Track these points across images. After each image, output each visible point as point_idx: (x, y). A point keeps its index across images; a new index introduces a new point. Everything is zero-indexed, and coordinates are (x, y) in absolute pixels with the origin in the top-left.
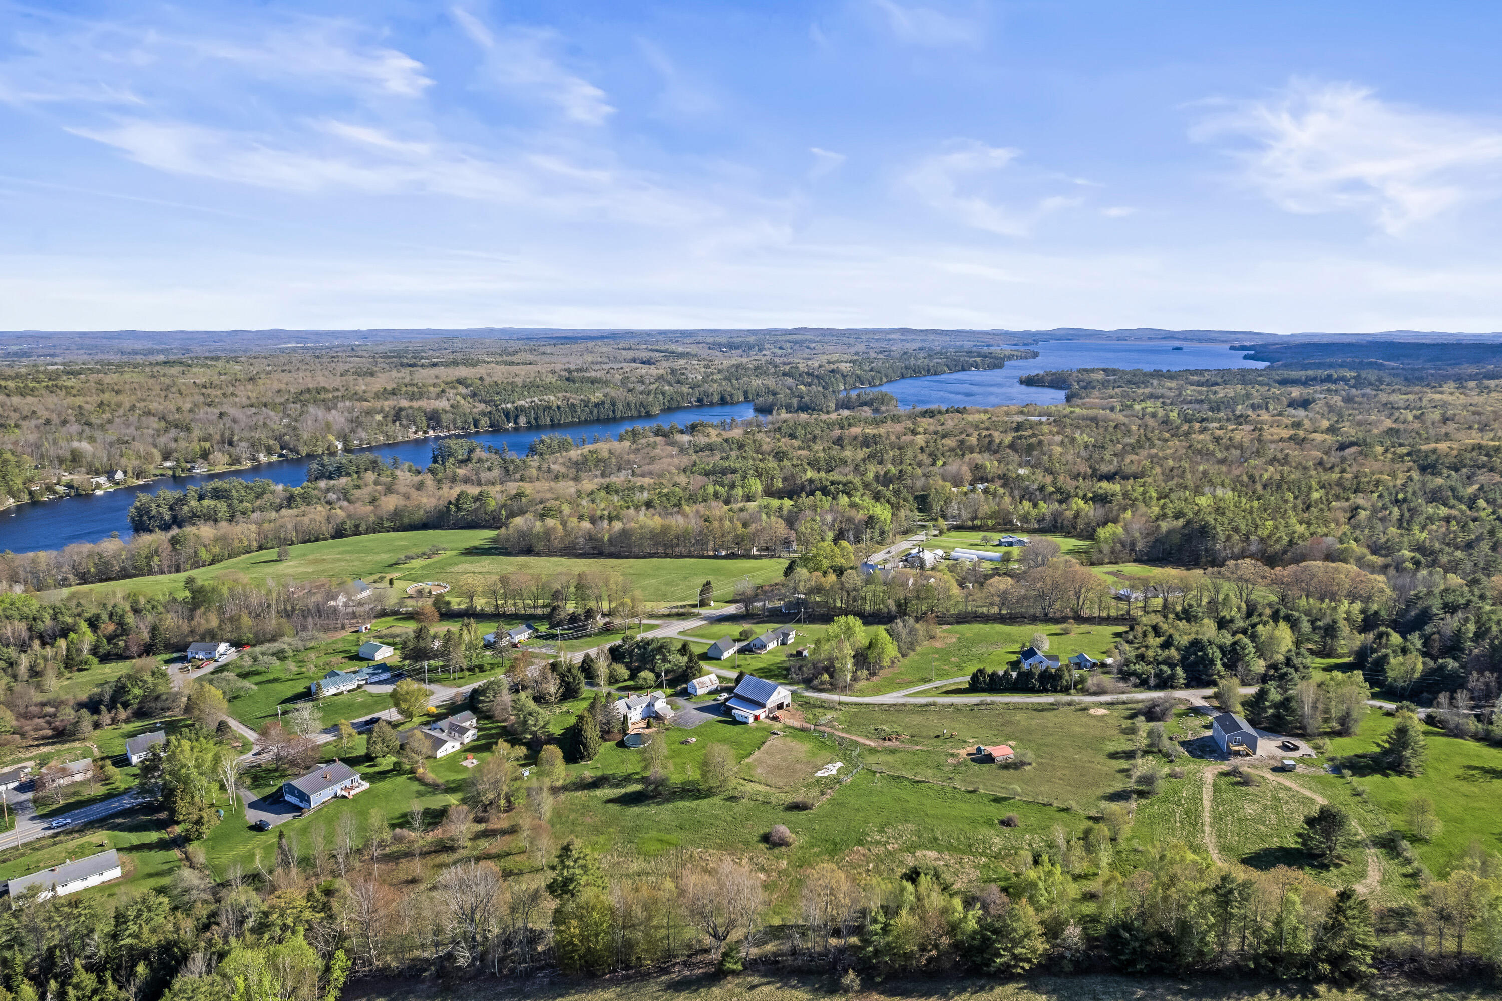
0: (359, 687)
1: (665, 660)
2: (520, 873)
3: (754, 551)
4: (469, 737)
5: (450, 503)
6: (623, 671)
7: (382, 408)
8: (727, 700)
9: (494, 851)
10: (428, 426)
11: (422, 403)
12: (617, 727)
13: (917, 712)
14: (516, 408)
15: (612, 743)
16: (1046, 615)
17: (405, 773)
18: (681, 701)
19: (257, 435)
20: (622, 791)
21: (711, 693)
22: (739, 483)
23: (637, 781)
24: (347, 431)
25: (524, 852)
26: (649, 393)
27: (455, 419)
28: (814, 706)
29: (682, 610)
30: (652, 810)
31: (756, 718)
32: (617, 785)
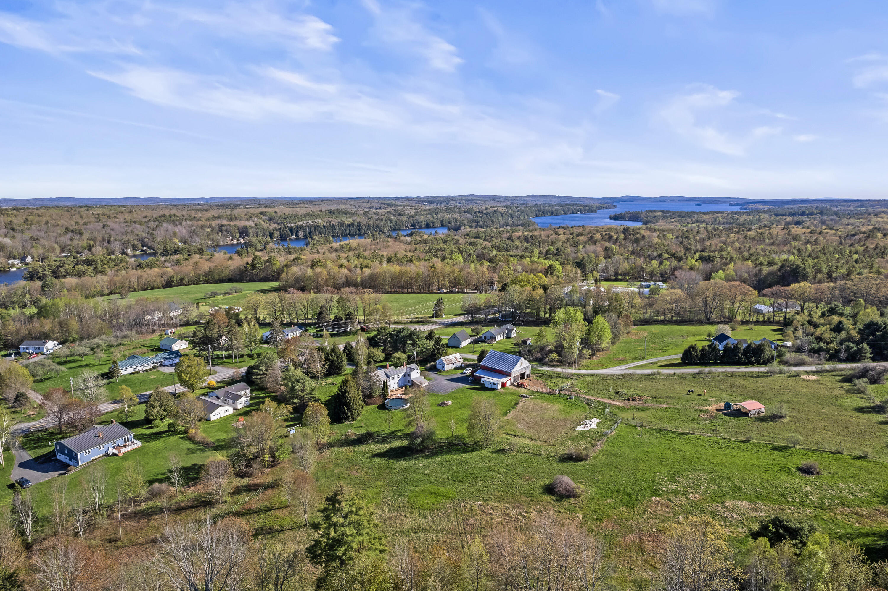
0: (154, 368)
1: (414, 345)
2: (282, 530)
3: (467, 290)
4: (241, 403)
5: (247, 263)
6: (378, 353)
7: (210, 225)
8: (472, 372)
9: (254, 506)
10: (240, 236)
11: (237, 223)
12: (377, 392)
13: (645, 380)
14: (297, 226)
15: (375, 406)
16: (708, 320)
17: (179, 433)
18: (432, 375)
19: (126, 238)
20: (387, 446)
21: (456, 369)
22: (447, 256)
23: (401, 437)
24: (187, 237)
25: (285, 507)
26: (382, 220)
28: (552, 377)
29: (420, 320)
30: (421, 463)
31: (503, 385)
32: (383, 441)
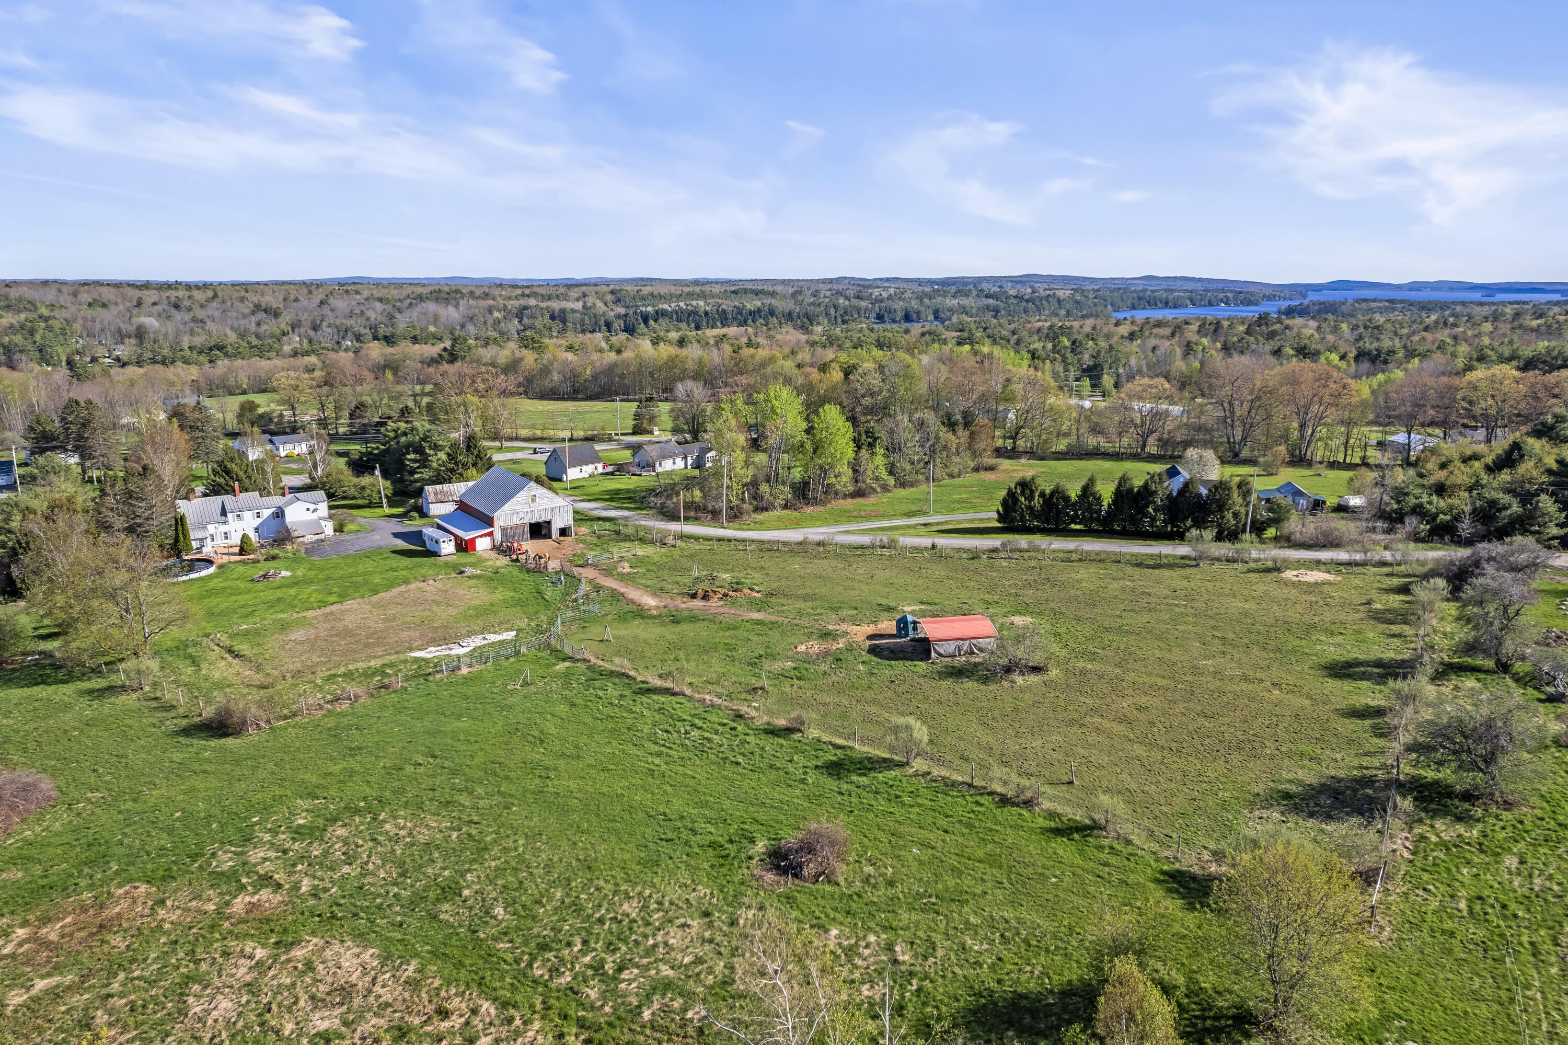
14: (657, 312)
16: (1236, 455)
19: (349, 323)
27: (583, 320)
